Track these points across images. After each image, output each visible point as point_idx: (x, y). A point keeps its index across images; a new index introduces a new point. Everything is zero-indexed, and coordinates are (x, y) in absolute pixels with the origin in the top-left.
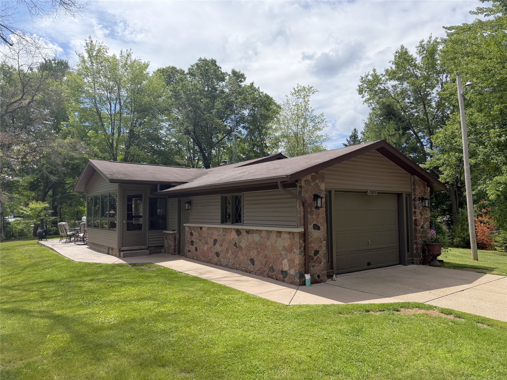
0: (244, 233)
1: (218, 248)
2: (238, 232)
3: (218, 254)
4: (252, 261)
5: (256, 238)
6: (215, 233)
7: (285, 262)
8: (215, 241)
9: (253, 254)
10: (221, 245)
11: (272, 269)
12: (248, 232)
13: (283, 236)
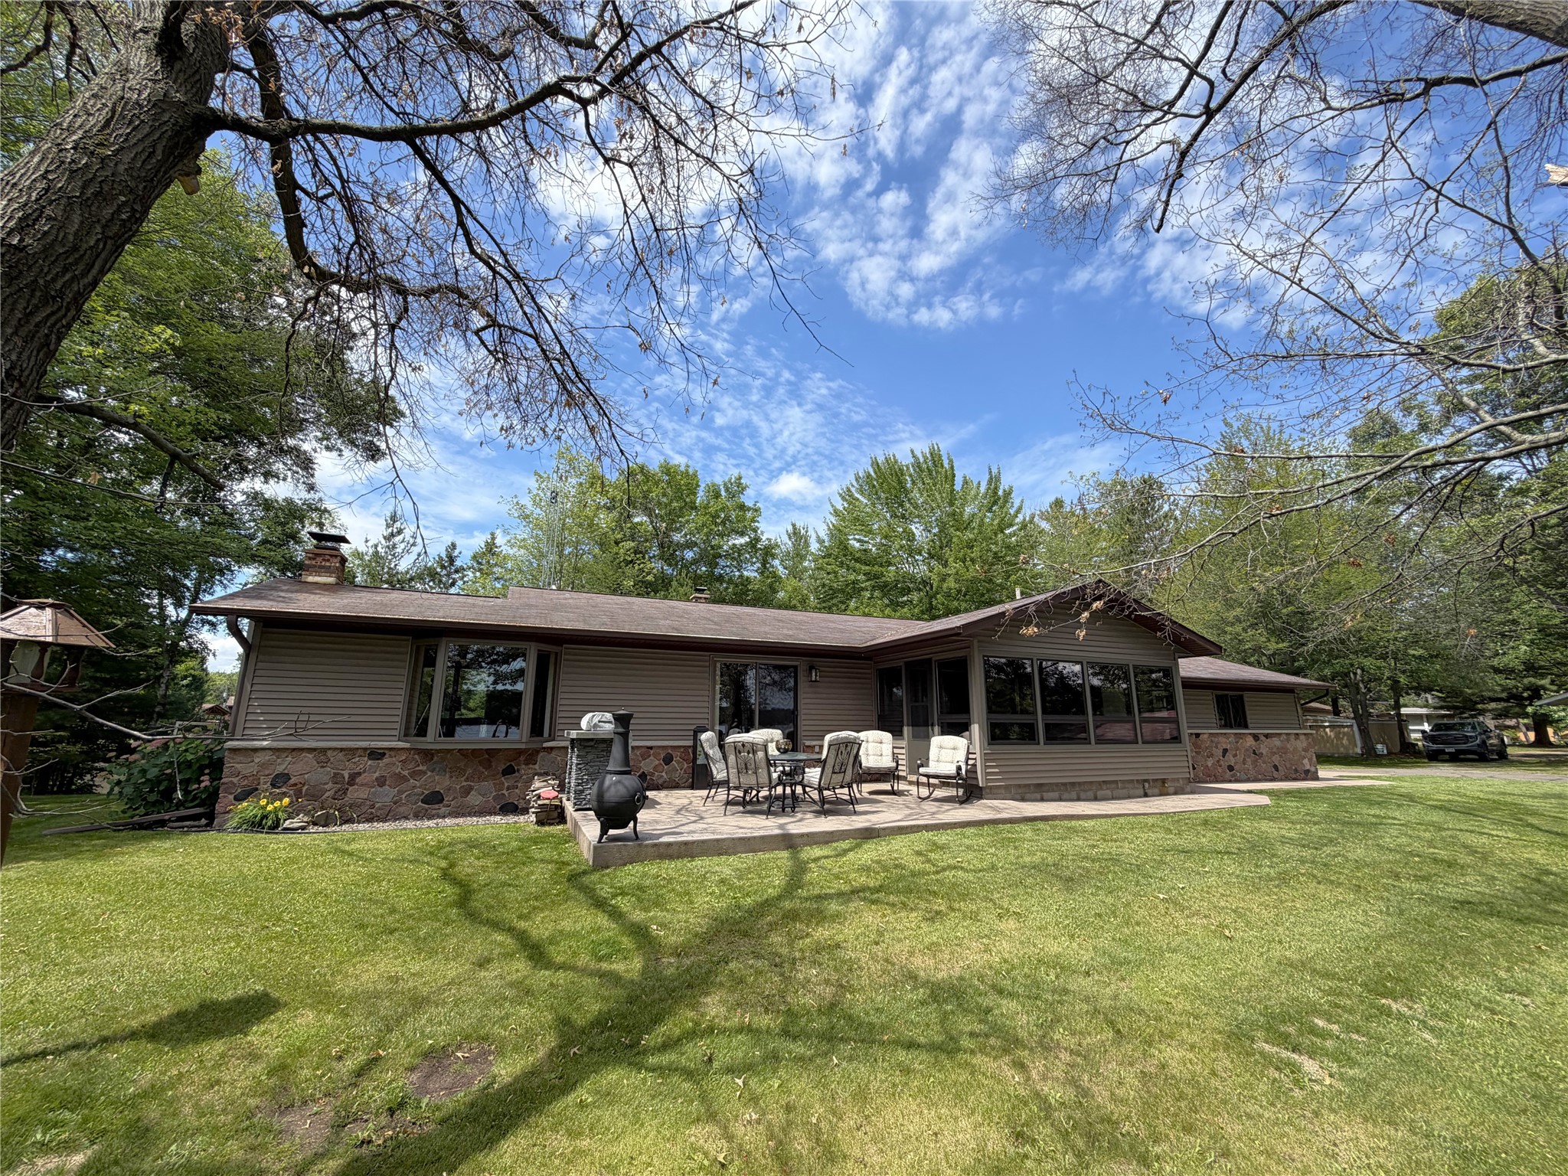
0: (1262, 738)
1: (1230, 759)
2: (1256, 737)
3: (1231, 768)
4: (1276, 768)
5: (1276, 742)
6: (1222, 739)
7: (1306, 761)
8: (1225, 751)
9: (1276, 759)
10: (1235, 756)
11: (1296, 771)
12: (1267, 736)
13: (1302, 737)
